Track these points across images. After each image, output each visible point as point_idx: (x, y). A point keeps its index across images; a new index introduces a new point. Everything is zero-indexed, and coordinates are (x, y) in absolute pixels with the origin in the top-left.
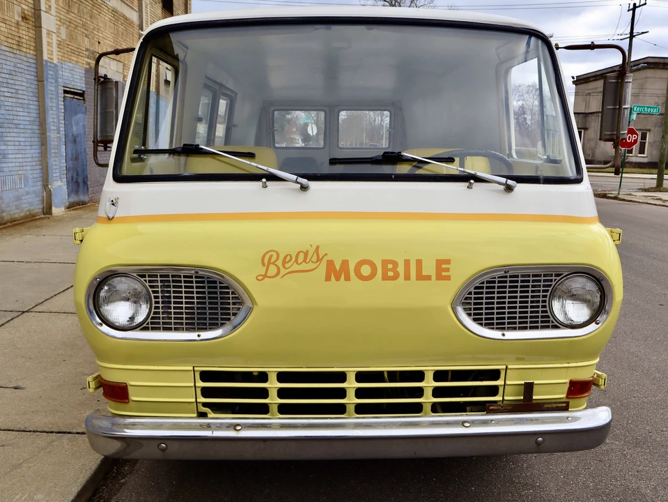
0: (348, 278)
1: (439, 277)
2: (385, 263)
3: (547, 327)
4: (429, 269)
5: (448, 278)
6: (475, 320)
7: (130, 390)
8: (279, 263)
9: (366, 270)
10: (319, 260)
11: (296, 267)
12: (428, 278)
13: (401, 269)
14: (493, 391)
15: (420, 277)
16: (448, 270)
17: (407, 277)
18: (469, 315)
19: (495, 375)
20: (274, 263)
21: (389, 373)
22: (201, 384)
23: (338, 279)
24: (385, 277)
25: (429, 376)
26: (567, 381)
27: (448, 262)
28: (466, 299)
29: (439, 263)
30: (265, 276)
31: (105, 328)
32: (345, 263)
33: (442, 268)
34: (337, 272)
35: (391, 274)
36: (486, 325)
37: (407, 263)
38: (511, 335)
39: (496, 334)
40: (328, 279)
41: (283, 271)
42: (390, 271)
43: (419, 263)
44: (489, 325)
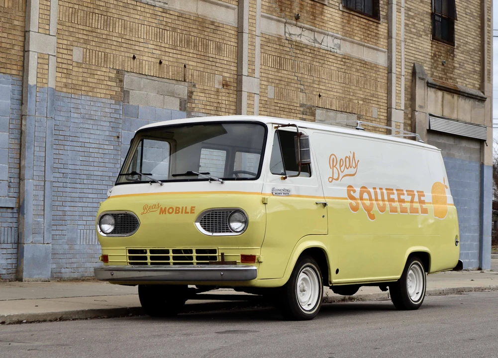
0: (165, 213)
1: (191, 213)
2: (176, 208)
3: (228, 232)
4: (189, 210)
5: (194, 213)
6: (204, 228)
7: (109, 257)
8: (148, 209)
9: (171, 210)
10: (158, 207)
11: (152, 210)
12: (188, 213)
13: (181, 210)
14: (215, 258)
15: (186, 213)
16: (194, 210)
17: (182, 213)
18: (202, 226)
19: (214, 251)
20: (147, 208)
21: (184, 250)
22: (128, 255)
23: (163, 214)
24: (176, 213)
25: (194, 251)
26: (240, 255)
27: (194, 207)
28: (201, 221)
29: (192, 207)
30: (143, 213)
31: (101, 233)
32: (165, 208)
33: (193, 208)
34: (163, 211)
35: (177, 211)
36: (208, 230)
37: (183, 207)
38: (215, 234)
39: (210, 234)
40: (160, 214)
41: (148, 211)
42: (177, 210)
43: (186, 207)
44: (208, 231)
